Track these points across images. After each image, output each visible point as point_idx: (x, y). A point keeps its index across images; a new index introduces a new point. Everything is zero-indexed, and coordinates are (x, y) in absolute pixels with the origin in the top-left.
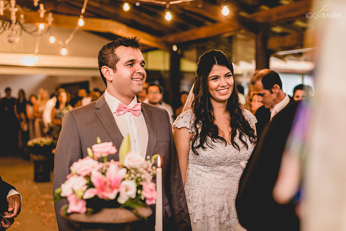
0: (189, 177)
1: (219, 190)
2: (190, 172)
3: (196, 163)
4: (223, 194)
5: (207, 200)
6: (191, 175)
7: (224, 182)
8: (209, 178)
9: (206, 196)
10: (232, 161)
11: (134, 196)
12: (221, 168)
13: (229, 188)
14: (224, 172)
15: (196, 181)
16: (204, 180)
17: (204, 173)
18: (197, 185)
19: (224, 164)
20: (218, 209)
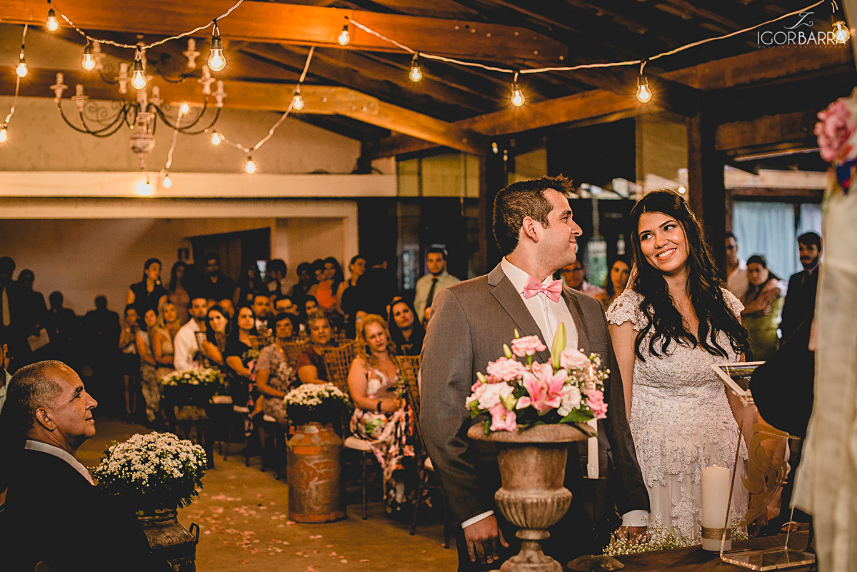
0: (634, 409)
1: (688, 428)
2: (635, 400)
3: (644, 383)
4: (695, 435)
5: (668, 445)
6: (636, 404)
7: (696, 413)
8: (670, 408)
9: (667, 439)
10: (707, 378)
11: (578, 407)
12: (689, 390)
13: (704, 424)
14: (694, 395)
15: (647, 414)
16: (661, 412)
17: (659, 400)
18: (649, 422)
19: (694, 383)
20: (689, 459)
